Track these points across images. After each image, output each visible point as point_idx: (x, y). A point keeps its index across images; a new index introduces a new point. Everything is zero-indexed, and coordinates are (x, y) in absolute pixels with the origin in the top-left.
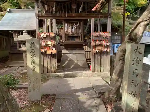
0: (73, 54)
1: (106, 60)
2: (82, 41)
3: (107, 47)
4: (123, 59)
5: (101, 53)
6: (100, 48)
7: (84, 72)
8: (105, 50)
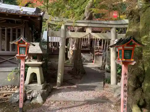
0: (85, 55)
1: (101, 58)
2: (90, 49)
3: (101, 52)
4: (106, 55)
5: (99, 55)
6: (98, 53)
7: (91, 63)
8: (100, 54)
